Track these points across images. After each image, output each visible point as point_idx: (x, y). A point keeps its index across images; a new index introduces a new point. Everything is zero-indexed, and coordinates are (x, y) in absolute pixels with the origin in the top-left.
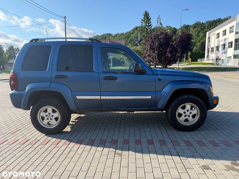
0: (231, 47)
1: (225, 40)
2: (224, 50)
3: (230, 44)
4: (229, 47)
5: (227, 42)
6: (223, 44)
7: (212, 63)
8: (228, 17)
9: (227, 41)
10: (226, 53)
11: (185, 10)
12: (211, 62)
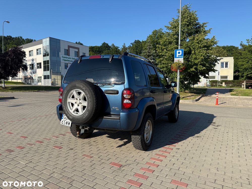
0: (41, 68)
1: (33, 60)
2: (33, 70)
3: (39, 65)
4: (38, 68)
5: (35, 63)
6: (30, 63)
7: (21, 82)
8: (19, 37)
9: (34, 61)
10: (36, 73)
11: (7, 22)
12: (19, 81)
